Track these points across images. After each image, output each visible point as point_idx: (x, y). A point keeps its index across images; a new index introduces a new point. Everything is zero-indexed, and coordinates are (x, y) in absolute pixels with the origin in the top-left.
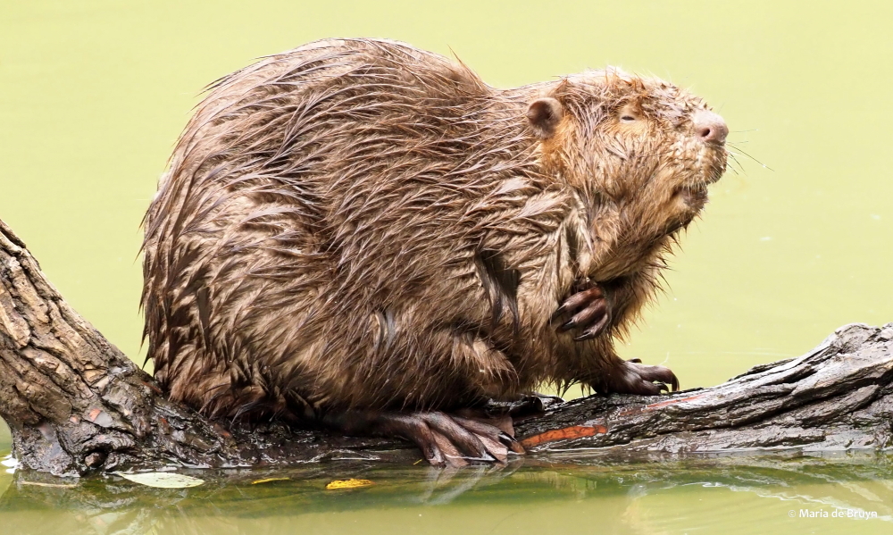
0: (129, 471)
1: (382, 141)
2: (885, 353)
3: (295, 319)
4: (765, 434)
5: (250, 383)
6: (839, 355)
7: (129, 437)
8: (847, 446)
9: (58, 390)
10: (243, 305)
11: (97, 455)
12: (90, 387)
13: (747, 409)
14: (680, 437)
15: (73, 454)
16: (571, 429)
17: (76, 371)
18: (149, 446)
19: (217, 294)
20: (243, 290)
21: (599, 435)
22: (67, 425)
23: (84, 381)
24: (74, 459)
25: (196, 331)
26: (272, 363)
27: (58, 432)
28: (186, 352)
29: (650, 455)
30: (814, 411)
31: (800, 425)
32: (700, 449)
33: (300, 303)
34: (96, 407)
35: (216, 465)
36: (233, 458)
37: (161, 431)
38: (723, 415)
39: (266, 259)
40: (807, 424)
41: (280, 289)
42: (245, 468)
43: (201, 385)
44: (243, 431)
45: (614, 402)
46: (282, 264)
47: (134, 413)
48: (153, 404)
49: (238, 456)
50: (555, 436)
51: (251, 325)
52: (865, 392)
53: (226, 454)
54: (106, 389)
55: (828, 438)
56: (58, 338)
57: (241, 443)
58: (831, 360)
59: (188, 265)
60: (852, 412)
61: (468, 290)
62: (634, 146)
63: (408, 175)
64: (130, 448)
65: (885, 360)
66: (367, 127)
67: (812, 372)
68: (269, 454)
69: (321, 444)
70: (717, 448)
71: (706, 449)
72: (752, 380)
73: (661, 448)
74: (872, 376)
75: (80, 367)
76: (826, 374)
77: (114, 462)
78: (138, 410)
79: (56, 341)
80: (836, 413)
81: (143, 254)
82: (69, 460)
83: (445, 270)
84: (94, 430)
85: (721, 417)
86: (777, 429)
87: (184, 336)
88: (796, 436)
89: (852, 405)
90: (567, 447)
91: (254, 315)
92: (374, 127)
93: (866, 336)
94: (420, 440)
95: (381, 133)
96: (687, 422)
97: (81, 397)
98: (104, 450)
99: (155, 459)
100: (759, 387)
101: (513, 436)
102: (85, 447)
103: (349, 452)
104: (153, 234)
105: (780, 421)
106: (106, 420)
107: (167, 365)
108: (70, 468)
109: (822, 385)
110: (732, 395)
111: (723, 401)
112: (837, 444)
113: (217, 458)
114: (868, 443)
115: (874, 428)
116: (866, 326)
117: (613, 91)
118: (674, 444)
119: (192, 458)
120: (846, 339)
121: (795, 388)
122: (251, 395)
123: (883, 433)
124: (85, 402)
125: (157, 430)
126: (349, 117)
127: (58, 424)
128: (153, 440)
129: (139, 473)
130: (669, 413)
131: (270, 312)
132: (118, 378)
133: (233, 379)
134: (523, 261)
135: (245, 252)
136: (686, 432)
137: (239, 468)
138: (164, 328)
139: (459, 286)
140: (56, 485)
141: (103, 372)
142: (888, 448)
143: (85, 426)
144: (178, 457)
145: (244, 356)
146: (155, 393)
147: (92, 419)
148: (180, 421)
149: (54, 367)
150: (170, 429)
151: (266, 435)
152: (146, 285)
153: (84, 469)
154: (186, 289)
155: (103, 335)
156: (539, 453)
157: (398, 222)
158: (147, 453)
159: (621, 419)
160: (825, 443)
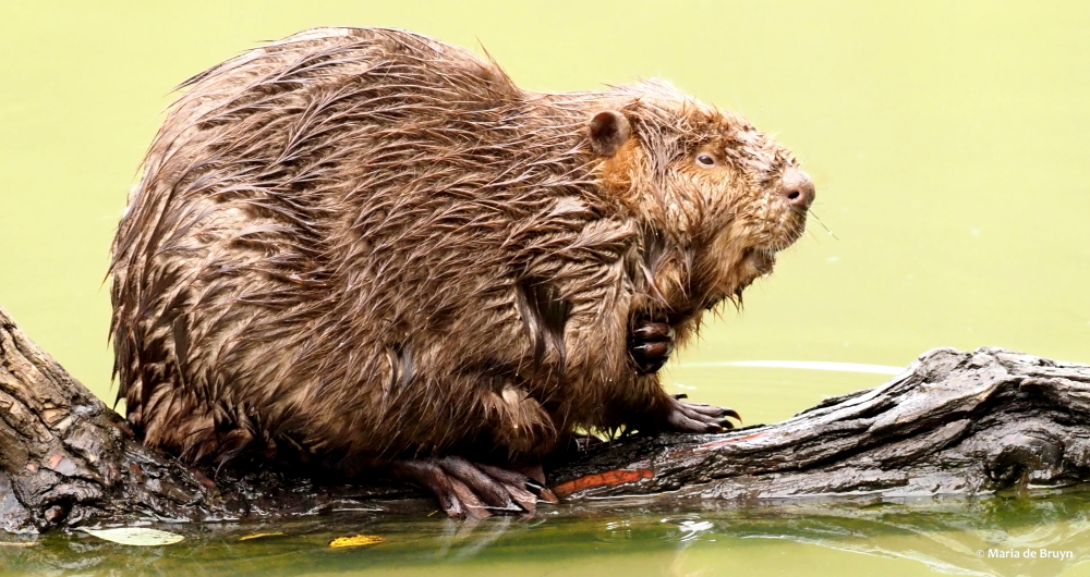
0: (97, 526)
1: (409, 147)
2: (977, 382)
3: (289, 354)
4: (838, 478)
5: (236, 426)
6: (924, 384)
7: (96, 487)
8: (934, 491)
9: (13, 433)
10: (229, 337)
11: (58, 508)
12: (49, 429)
13: (817, 448)
14: (739, 482)
15: (31, 508)
16: (611, 473)
17: (33, 411)
18: (119, 497)
19: (197, 324)
20: (230, 320)
21: (644, 480)
22: (23, 474)
23: (43, 423)
24: (32, 513)
25: (173, 368)
26: (261, 403)
27: (13, 482)
28: (161, 393)
29: (703, 503)
30: (895, 450)
31: (879, 467)
32: (762, 495)
33: (296, 335)
34: (56, 452)
35: (197, 518)
36: (217, 511)
37: (133, 479)
38: (789, 456)
39: (259, 284)
40: (887, 465)
41: (274, 318)
42: (232, 522)
43: (181, 429)
44: (229, 479)
45: (662, 442)
46: (278, 290)
47: (101, 458)
48: (123, 448)
49: (223, 508)
50: (593, 482)
51: (237, 359)
52: (954, 428)
53: (209, 506)
54: (68, 431)
55: (911, 481)
56: (12, 372)
57: (226, 493)
58: (914, 391)
59: (164, 291)
60: (939, 451)
61: (502, 324)
62: (711, 193)
63: (439, 187)
64: (97, 500)
65: (977, 390)
66: (393, 131)
67: (892, 405)
68: (259, 506)
69: (321, 493)
70: (783, 494)
71: (769, 496)
72: (822, 414)
73: (716, 496)
74: (962, 409)
75: (38, 405)
76: (909, 407)
77: (78, 515)
78: (105, 456)
79: (10, 376)
80: (921, 452)
81: (111, 278)
82: (25, 514)
83: (479, 301)
84: (55, 479)
85: (787, 458)
86: (852, 472)
87: (159, 374)
88: (874, 479)
89: (939, 442)
90: (607, 494)
91: (242, 349)
92: (401, 131)
93: (955, 363)
94: (435, 488)
95: (410, 137)
96: (746, 465)
97: (39, 441)
98: (67, 502)
99: (125, 512)
100: (830, 423)
101: (543, 483)
102: (45, 499)
103: (353, 502)
104: (123, 255)
105: (855, 463)
106: (69, 467)
107: (140, 407)
108: (26, 524)
109: (903, 420)
110: (799, 433)
111: (788, 440)
112: (923, 488)
113: (198, 511)
114: (958, 487)
115: (965, 469)
116: (955, 350)
117: (692, 126)
118: (731, 489)
119: (170, 511)
120: (932, 366)
121: (872, 424)
122: (238, 438)
123: (975, 475)
124: (44, 447)
125: (129, 479)
126: (371, 119)
127: (12, 472)
128: (124, 490)
129: (108, 528)
130: (726, 454)
131: (261, 345)
132: (83, 418)
133: (216, 421)
134: (578, 292)
135: (234, 274)
136: (746, 476)
137: (224, 522)
138: (136, 364)
139: (493, 319)
140: (11, 544)
141: (65, 412)
142: (982, 493)
143: (44, 475)
144: (152, 509)
145: (228, 395)
146: (125, 436)
147: (52, 467)
148: (155, 468)
149: (8, 406)
150: (144, 478)
151: (256, 484)
152: (115, 314)
153: (43, 524)
154: (160, 319)
155: (65, 368)
156: (575, 502)
157: (426, 242)
158: (117, 505)
159: (670, 461)
160: (907, 487)
